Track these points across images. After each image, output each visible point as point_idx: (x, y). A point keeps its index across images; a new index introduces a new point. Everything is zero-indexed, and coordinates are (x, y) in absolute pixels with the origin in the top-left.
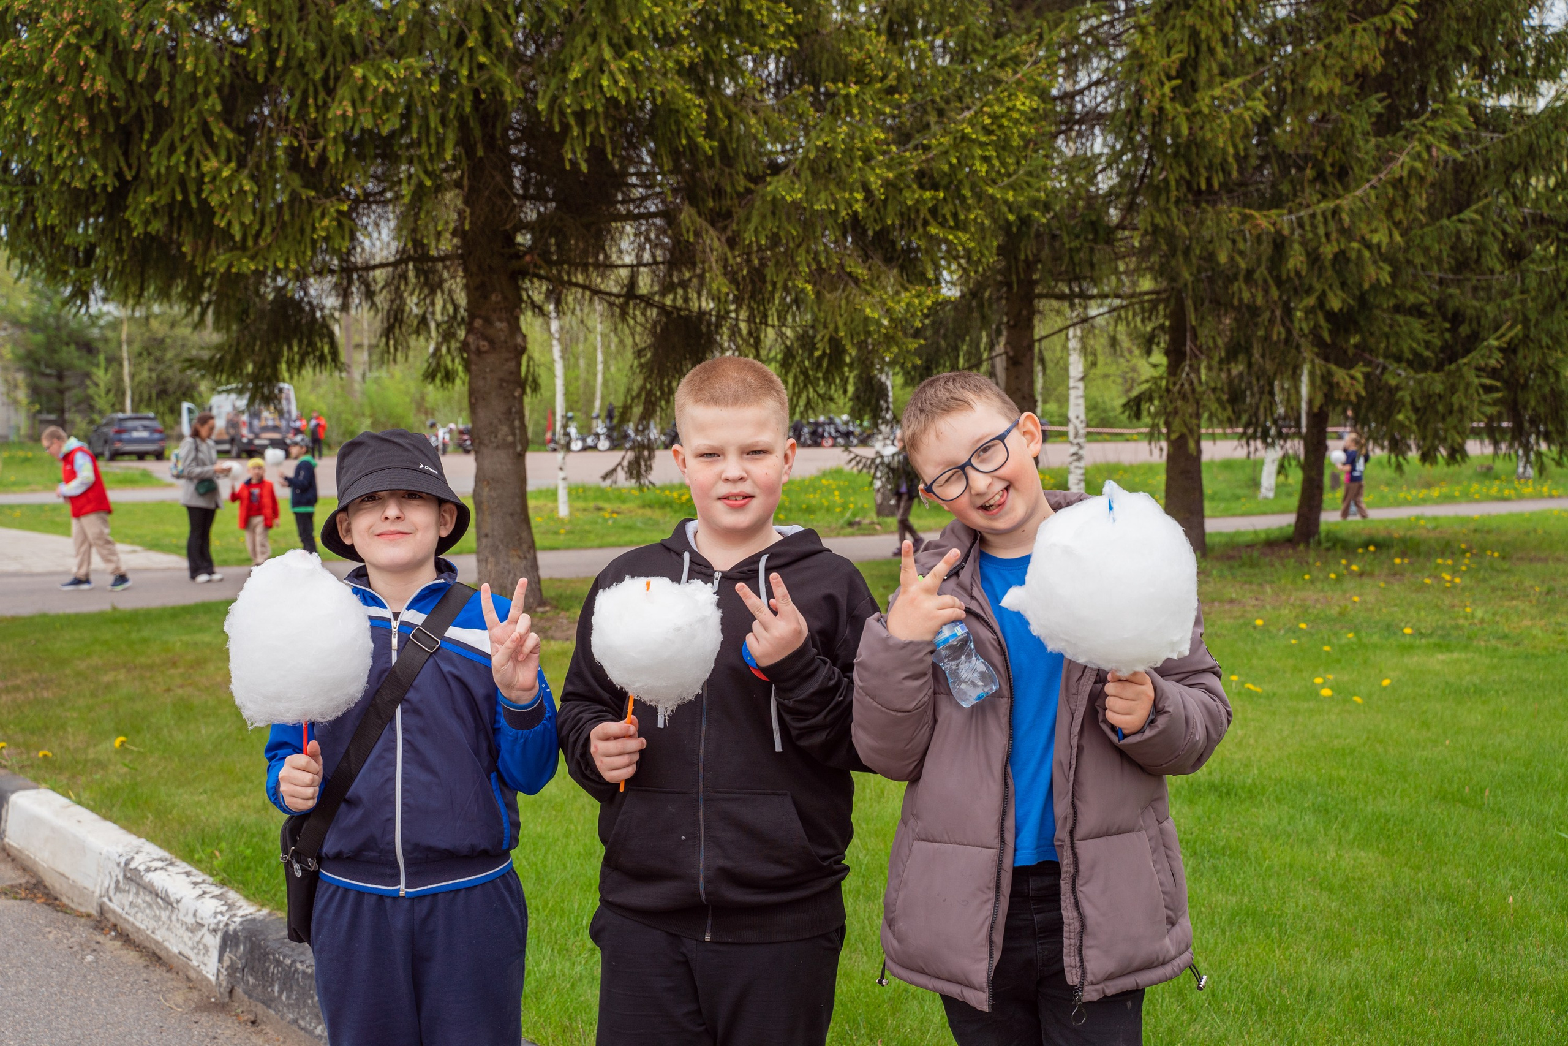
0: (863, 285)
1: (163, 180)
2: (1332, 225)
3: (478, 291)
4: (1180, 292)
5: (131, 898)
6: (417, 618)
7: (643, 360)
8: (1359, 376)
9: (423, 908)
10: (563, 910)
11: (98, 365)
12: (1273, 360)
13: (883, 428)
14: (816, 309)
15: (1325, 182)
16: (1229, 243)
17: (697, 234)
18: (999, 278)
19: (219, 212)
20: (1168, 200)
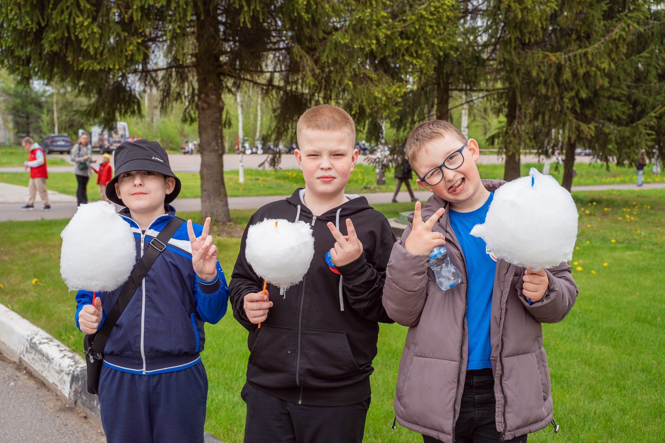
0: (375, 82)
1: (59, 26)
2: (584, 60)
3: (203, 82)
4: (514, 89)
5: (32, 356)
6: (154, 233)
7: (276, 114)
8: (592, 127)
9: (154, 381)
10: (230, 368)
11: (43, 113)
12: (554, 119)
13: (380, 146)
14: (353, 93)
15: (581, 41)
16: (537, 67)
17: (301, 57)
18: (434, 81)
19: (84, 41)
20: (511, 47)
